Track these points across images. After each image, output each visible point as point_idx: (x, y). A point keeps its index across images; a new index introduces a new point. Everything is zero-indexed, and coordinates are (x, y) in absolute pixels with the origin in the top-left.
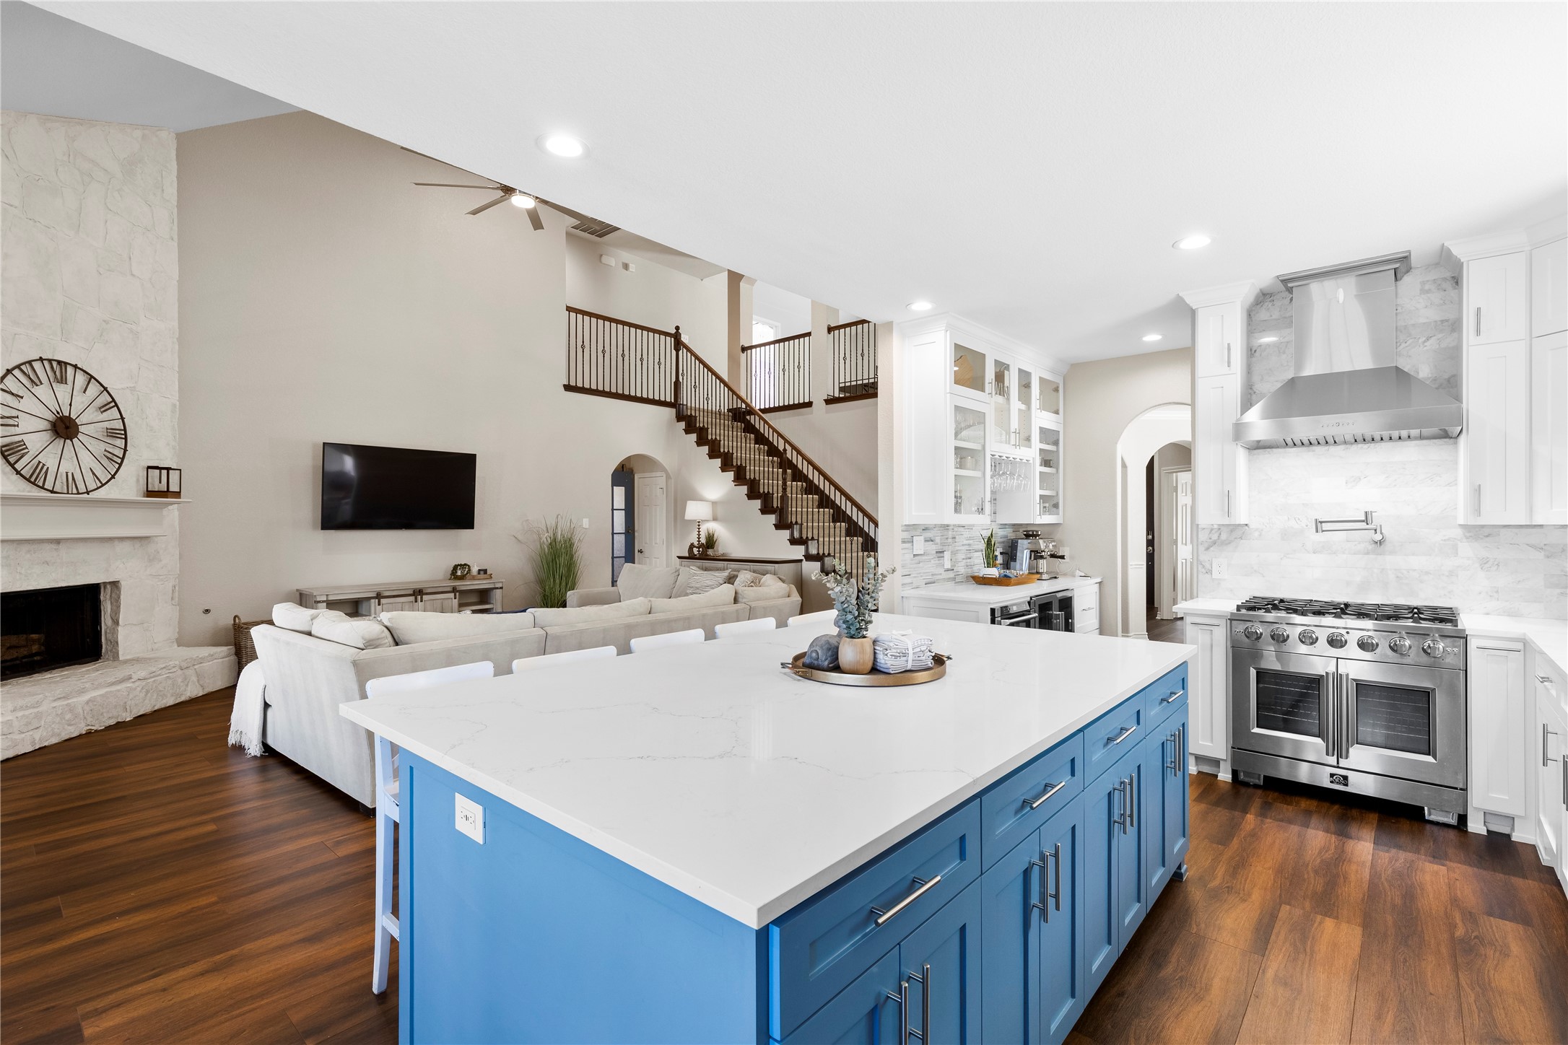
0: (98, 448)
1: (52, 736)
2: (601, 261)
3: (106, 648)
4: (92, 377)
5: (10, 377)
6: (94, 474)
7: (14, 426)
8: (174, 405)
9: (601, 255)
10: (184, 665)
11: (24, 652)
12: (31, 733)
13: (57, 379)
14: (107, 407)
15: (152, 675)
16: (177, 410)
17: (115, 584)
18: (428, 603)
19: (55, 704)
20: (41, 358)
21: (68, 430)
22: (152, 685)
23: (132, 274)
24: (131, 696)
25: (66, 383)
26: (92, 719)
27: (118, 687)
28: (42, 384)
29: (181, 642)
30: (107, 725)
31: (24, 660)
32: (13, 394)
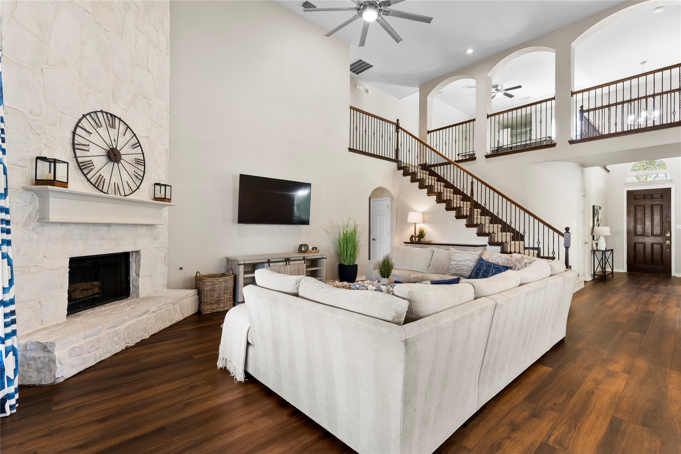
0: (131, 169)
1: (107, 353)
2: (356, 88)
3: (133, 291)
4: (128, 127)
5: (84, 119)
6: (128, 185)
7: (87, 150)
8: (167, 150)
9: (356, 85)
10: (174, 302)
11: (90, 293)
12: (94, 352)
13: (110, 125)
14: (135, 146)
15: (159, 309)
16: (168, 153)
17: (138, 252)
18: (292, 266)
19: (109, 331)
20: (102, 110)
21: (116, 157)
22: (159, 315)
23: (148, 70)
24: (149, 323)
25: (115, 128)
26: (128, 340)
27: (142, 318)
28: (102, 127)
29: (170, 286)
30: (136, 342)
31: (90, 297)
32: (86, 131)
